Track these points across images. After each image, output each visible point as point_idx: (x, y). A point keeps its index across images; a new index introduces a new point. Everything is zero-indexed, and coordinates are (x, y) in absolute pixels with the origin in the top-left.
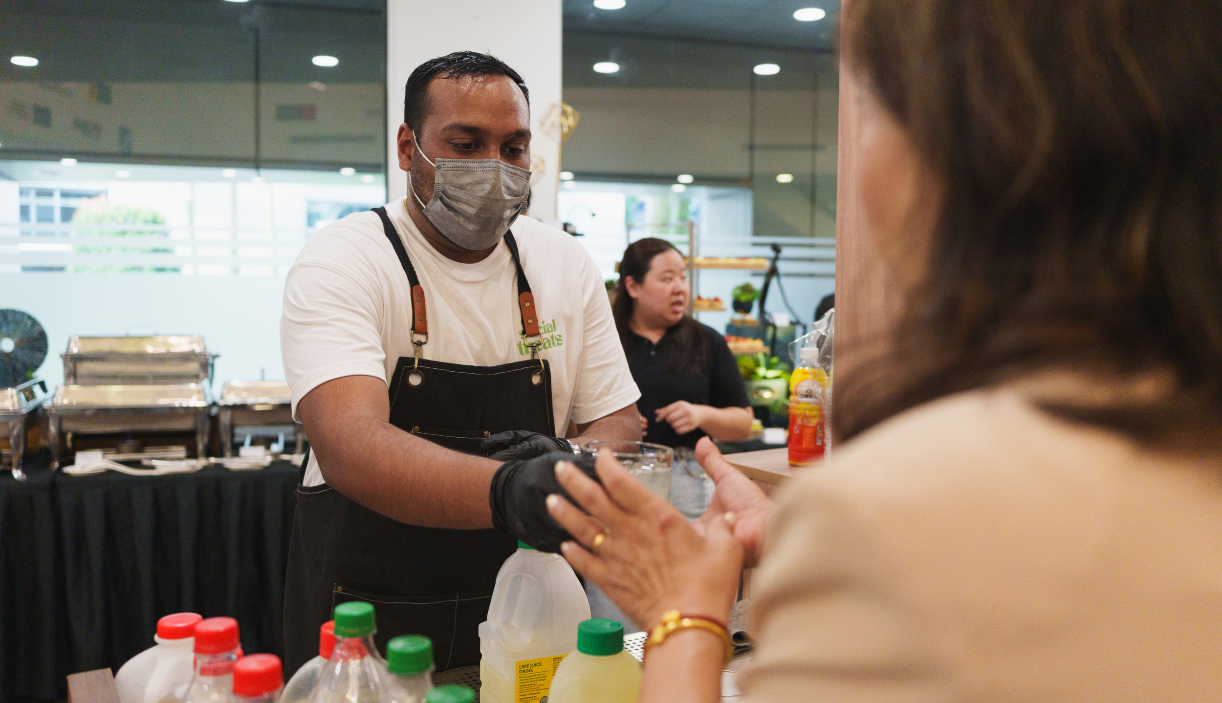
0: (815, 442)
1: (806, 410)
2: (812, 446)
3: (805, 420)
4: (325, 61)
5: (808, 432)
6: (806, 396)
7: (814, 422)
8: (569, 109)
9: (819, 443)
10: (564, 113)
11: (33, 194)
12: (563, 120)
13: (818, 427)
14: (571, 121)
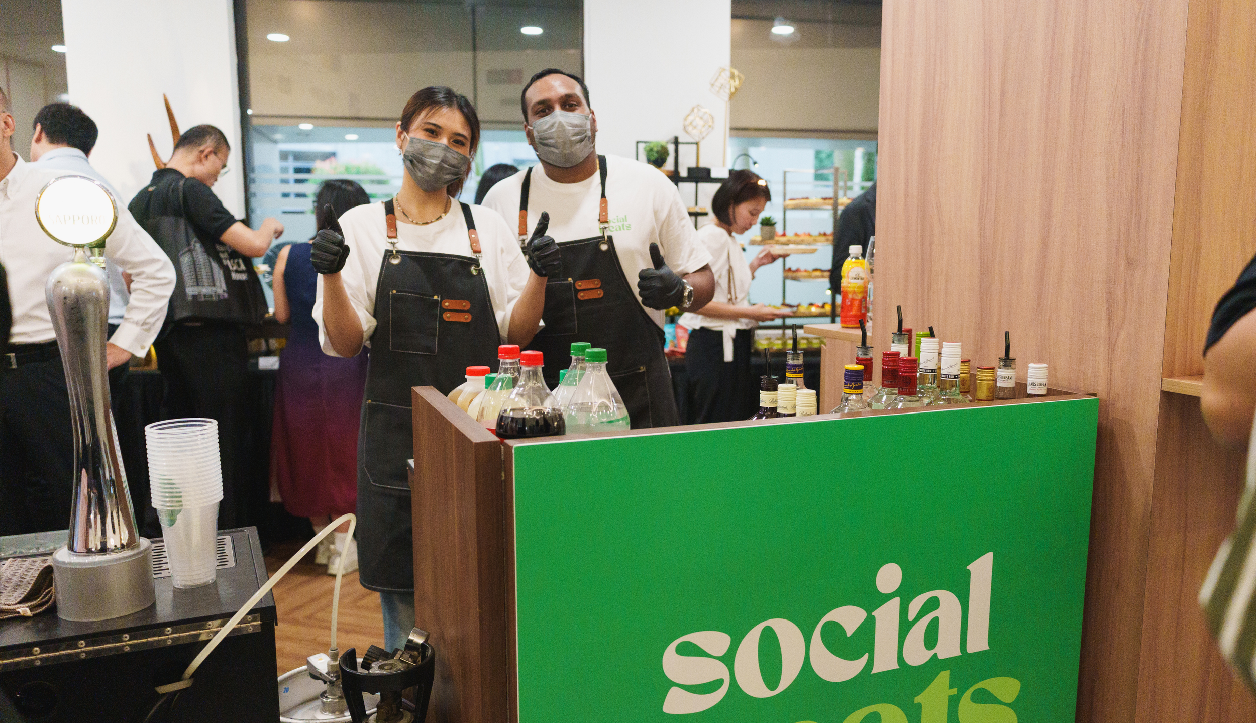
0: (861, 309)
1: (855, 288)
2: (859, 313)
3: (854, 295)
4: (532, 30)
5: (856, 303)
6: (855, 279)
7: (859, 296)
8: (736, 72)
9: (863, 311)
10: (732, 77)
11: (291, 158)
12: (732, 81)
13: (863, 300)
14: (737, 83)
